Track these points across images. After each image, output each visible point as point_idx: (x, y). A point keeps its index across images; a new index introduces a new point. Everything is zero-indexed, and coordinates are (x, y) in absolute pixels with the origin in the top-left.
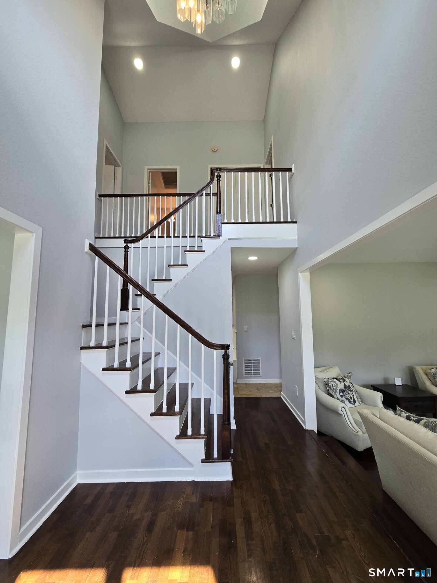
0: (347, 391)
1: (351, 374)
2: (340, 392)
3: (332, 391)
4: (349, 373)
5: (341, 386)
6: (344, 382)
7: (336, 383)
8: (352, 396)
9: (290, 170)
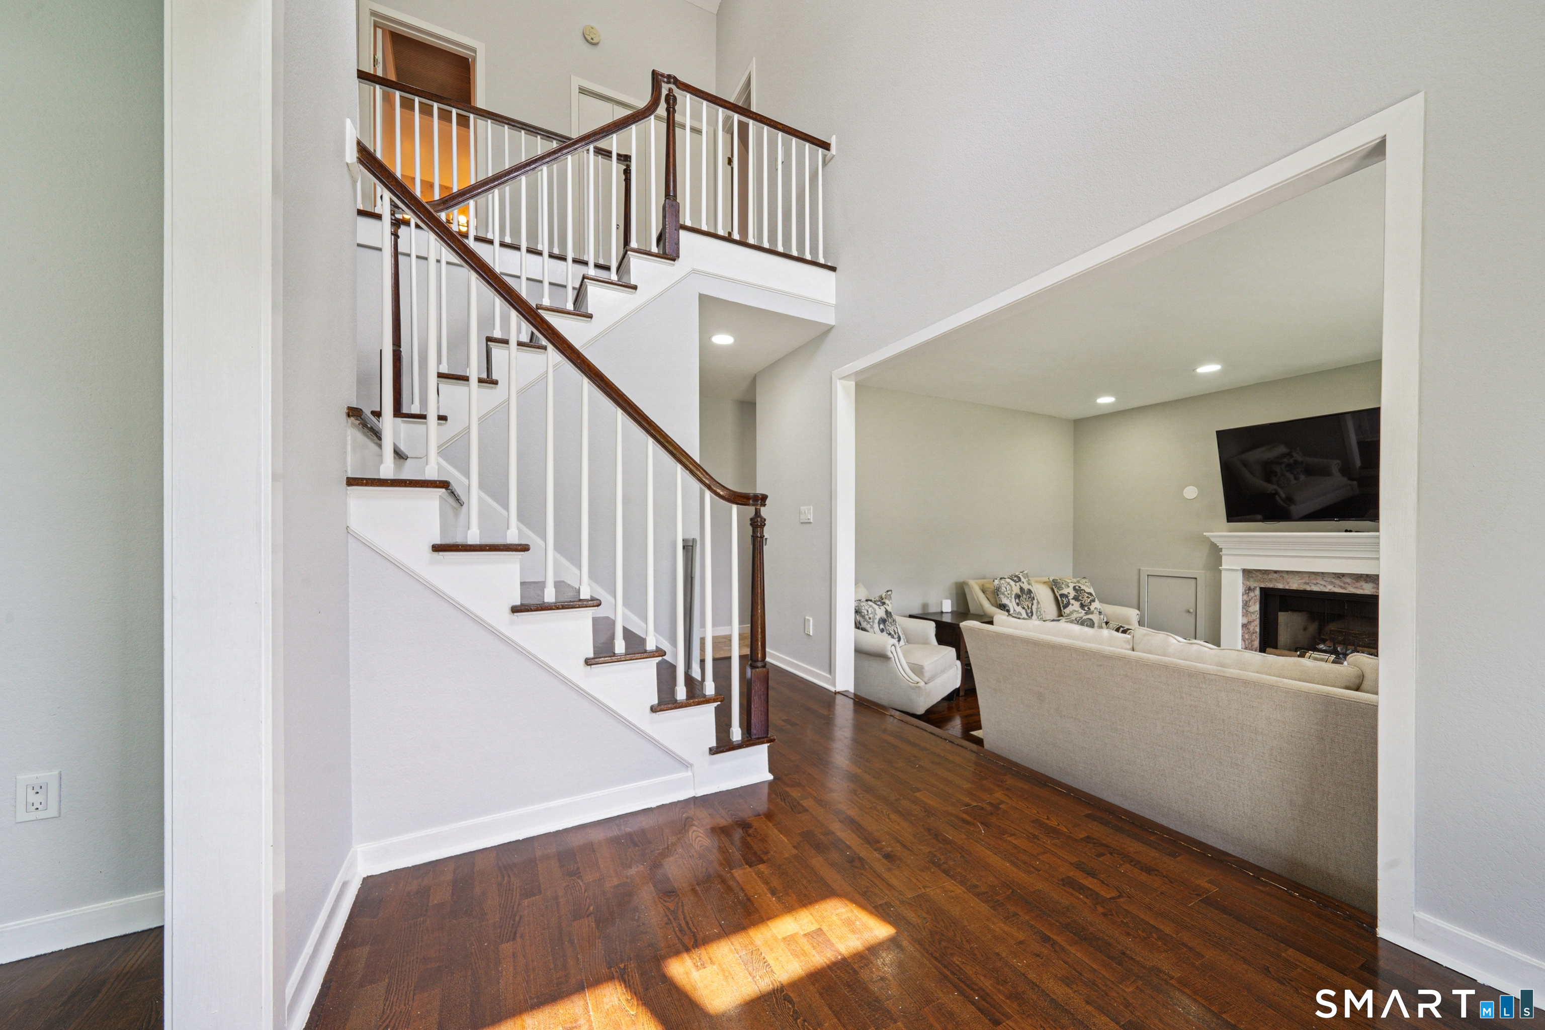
0: (890, 620)
1: (889, 593)
2: (879, 624)
3: (866, 623)
4: (888, 591)
5: (880, 613)
6: (885, 606)
7: (873, 608)
8: (896, 630)
9: (826, 146)
